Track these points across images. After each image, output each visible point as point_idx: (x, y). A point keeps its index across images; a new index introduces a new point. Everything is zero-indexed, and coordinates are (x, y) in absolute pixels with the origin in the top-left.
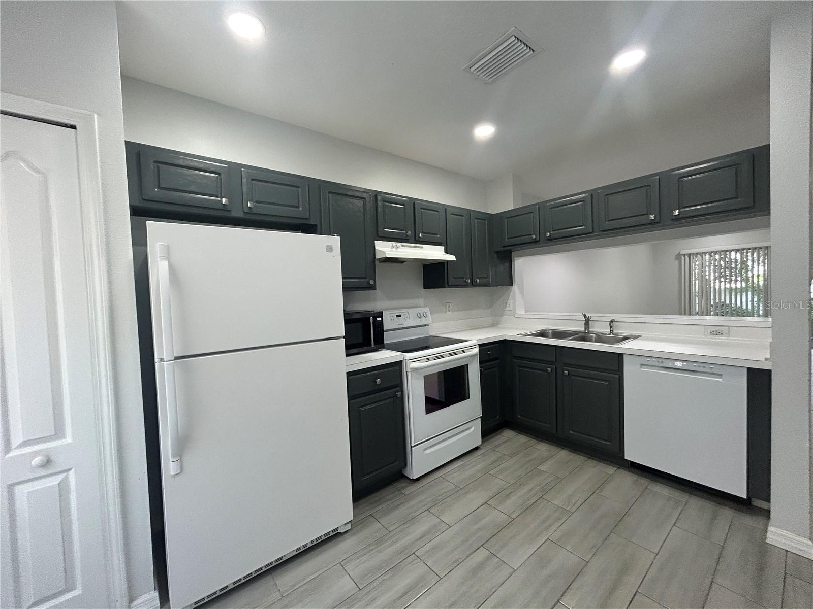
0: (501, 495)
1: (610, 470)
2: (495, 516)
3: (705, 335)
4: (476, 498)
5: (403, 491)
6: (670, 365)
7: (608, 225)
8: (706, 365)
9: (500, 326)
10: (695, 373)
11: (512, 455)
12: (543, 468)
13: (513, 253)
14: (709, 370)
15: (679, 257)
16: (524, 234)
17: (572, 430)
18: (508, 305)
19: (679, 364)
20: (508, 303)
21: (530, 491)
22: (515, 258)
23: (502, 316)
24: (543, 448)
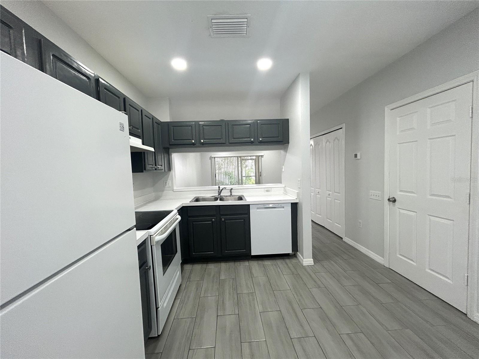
0: (220, 305)
1: (247, 263)
2: (230, 321)
3: (264, 192)
4: (210, 318)
5: (156, 352)
6: (268, 206)
7: (232, 140)
8: (279, 204)
9: (162, 198)
10: (275, 208)
11: (202, 279)
12: (223, 277)
13: (170, 150)
14: (280, 206)
15: (211, 158)
16: (186, 138)
17: (227, 250)
18: (167, 184)
19: (271, 205)
20: (168, 183)
21: (230, 294)
22: (172, 153)
23: (163, 191)
24: (212, 267)
